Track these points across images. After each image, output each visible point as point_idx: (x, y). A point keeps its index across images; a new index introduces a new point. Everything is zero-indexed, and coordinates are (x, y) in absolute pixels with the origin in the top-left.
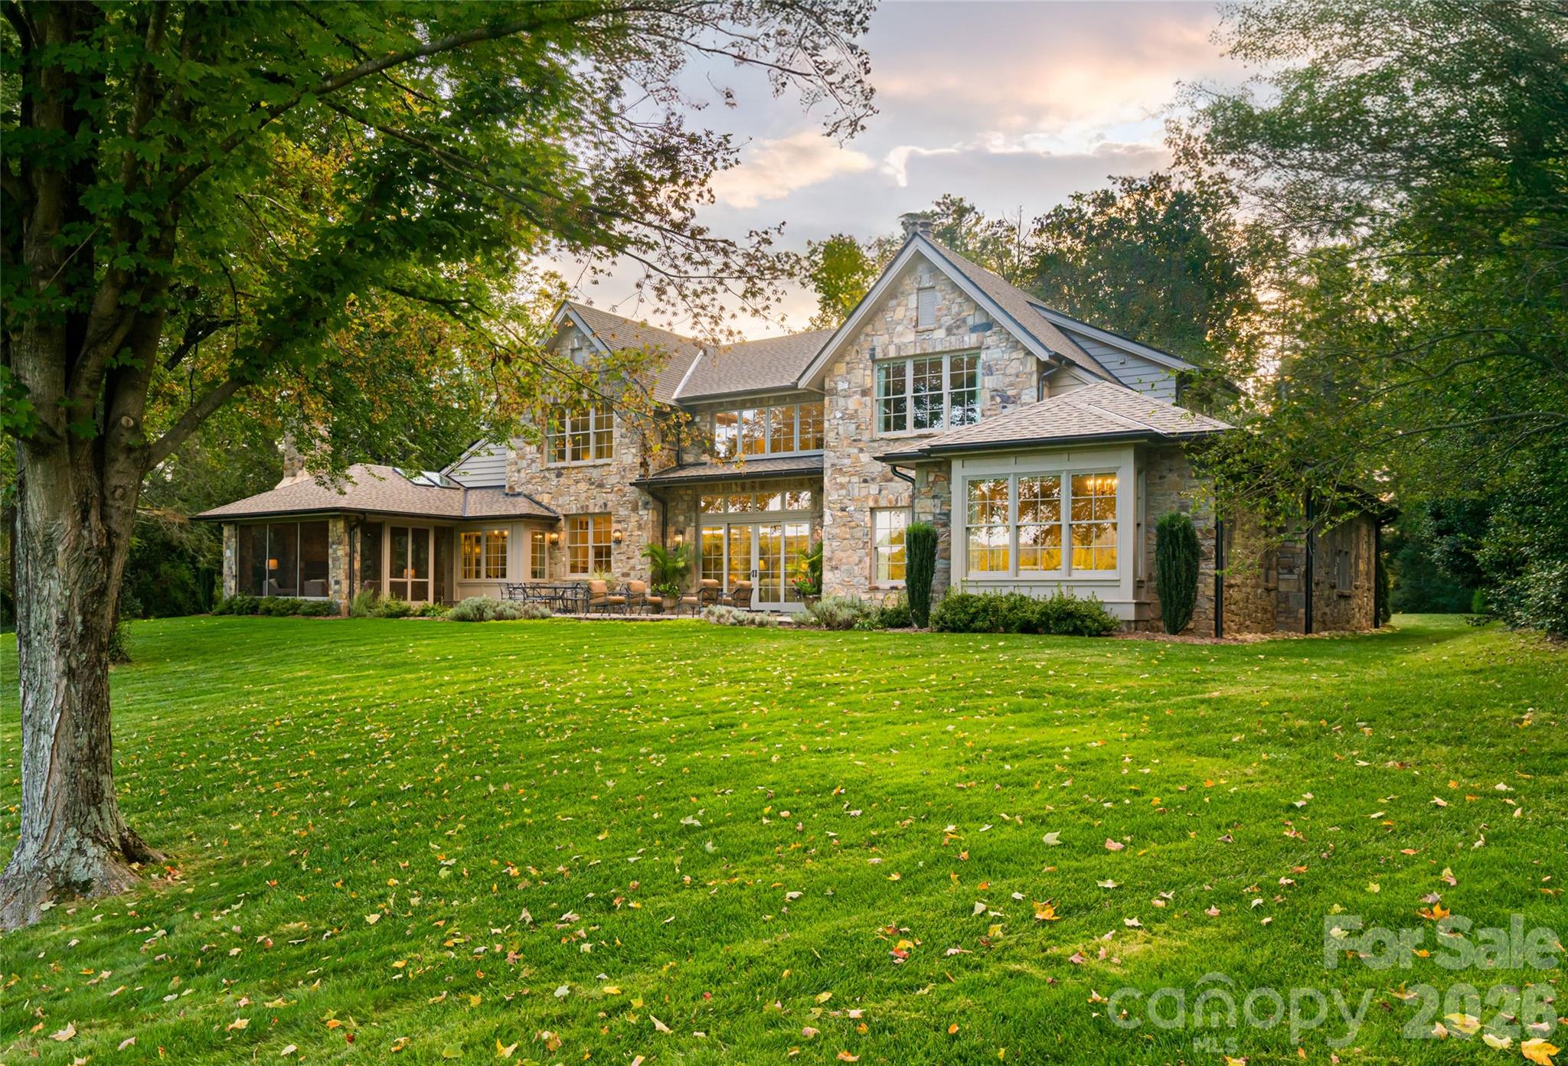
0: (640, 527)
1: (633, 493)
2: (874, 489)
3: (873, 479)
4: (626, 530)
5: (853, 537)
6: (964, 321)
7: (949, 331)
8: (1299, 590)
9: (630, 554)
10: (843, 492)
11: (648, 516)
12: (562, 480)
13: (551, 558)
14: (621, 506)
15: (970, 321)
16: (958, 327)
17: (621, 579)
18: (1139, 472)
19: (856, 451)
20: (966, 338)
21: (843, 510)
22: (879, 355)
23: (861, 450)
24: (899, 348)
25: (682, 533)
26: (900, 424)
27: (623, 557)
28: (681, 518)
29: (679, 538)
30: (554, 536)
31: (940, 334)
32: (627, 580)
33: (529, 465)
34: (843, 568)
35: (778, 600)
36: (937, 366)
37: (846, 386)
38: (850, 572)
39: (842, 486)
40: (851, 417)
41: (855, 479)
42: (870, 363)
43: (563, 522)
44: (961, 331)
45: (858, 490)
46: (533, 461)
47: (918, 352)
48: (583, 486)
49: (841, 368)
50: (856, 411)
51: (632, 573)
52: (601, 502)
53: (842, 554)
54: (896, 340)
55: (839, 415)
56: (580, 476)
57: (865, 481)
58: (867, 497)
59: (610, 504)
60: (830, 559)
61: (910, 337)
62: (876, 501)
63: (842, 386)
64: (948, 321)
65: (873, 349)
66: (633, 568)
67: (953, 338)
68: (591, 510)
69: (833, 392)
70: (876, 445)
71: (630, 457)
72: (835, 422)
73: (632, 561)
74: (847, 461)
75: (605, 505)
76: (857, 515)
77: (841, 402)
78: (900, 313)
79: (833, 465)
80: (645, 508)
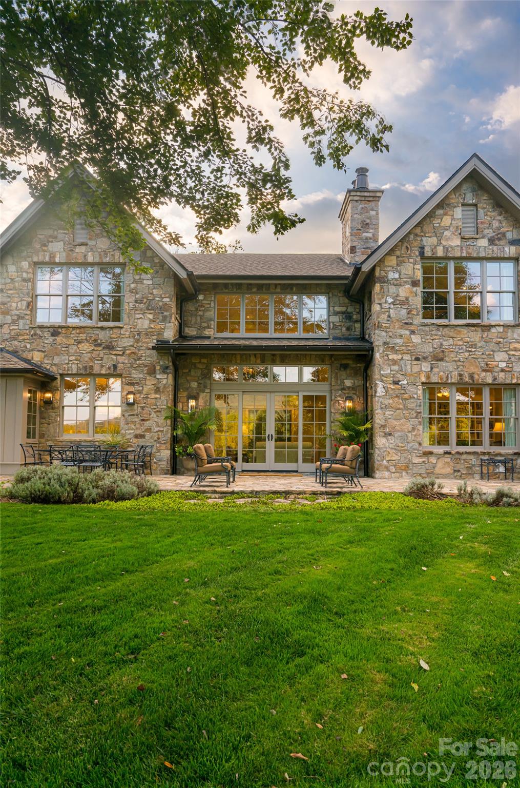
0: (157, 390)
1: (150, 357)
2: (426, 367)
3: (425, 358)
4: (140, 392)
5: (406, 408)
6: (504, 235)
7: (492, 241)
9: (146, 416)
10: (396, 368)
11: (166, 380)
12: (59, 339)
13: (42, 418)
14: (135, 369)
15: (509, 236)
16: (499, 239)
17: (135, 440)
19: (408, 332)
20: (507, 249)
21: (396, 383)
22: (428, 253)
23: (413, 332)
24: (446, 249)
25: (196, 398)
27: (137, 419)
28: (194, 385)
29: (192, 403)
30: (48, 395)
31: (483, 242)
32: (141, 442)
33: (14, 322)
34: (397, 434)
35: (296, 461)
37: (397, 276)
38: (403, 438)
39: (395, 362)
40: (402, 303)
41: (407, 357)
42: (418, 259)
43: (59, 381)
44: (502, 242)
45: (409, 366)
46: (20, 317)
47: (464, 255)
48: (86, 347)
49: (392, 260)
50: (407, 299)
51: (148, 435)
52: (110, 364)
53: (395, 423)
54: (444, 243)
55: (390, 300)
56: (83, 336)
57: (417, 359)
58: (419, 373)
59: (120, 366)
60: (383, 427)
61: (457, 242)
62: (428, 377)
63: (392, 275)
64: (489, 233)
65: (423, 248)
66: (149, 430)
67: (495, 248)
68: (97, 370)
69: (384, 280)
70: (427, 329)
71: (147, 322)
72: (387, 306)
73: (147, 424)
74: (398, 341)
75: (115, 367)
76: (411, 389)
77: (392, 289)
78: (446, 221)
79: (385, 343)
80: (164, 372)
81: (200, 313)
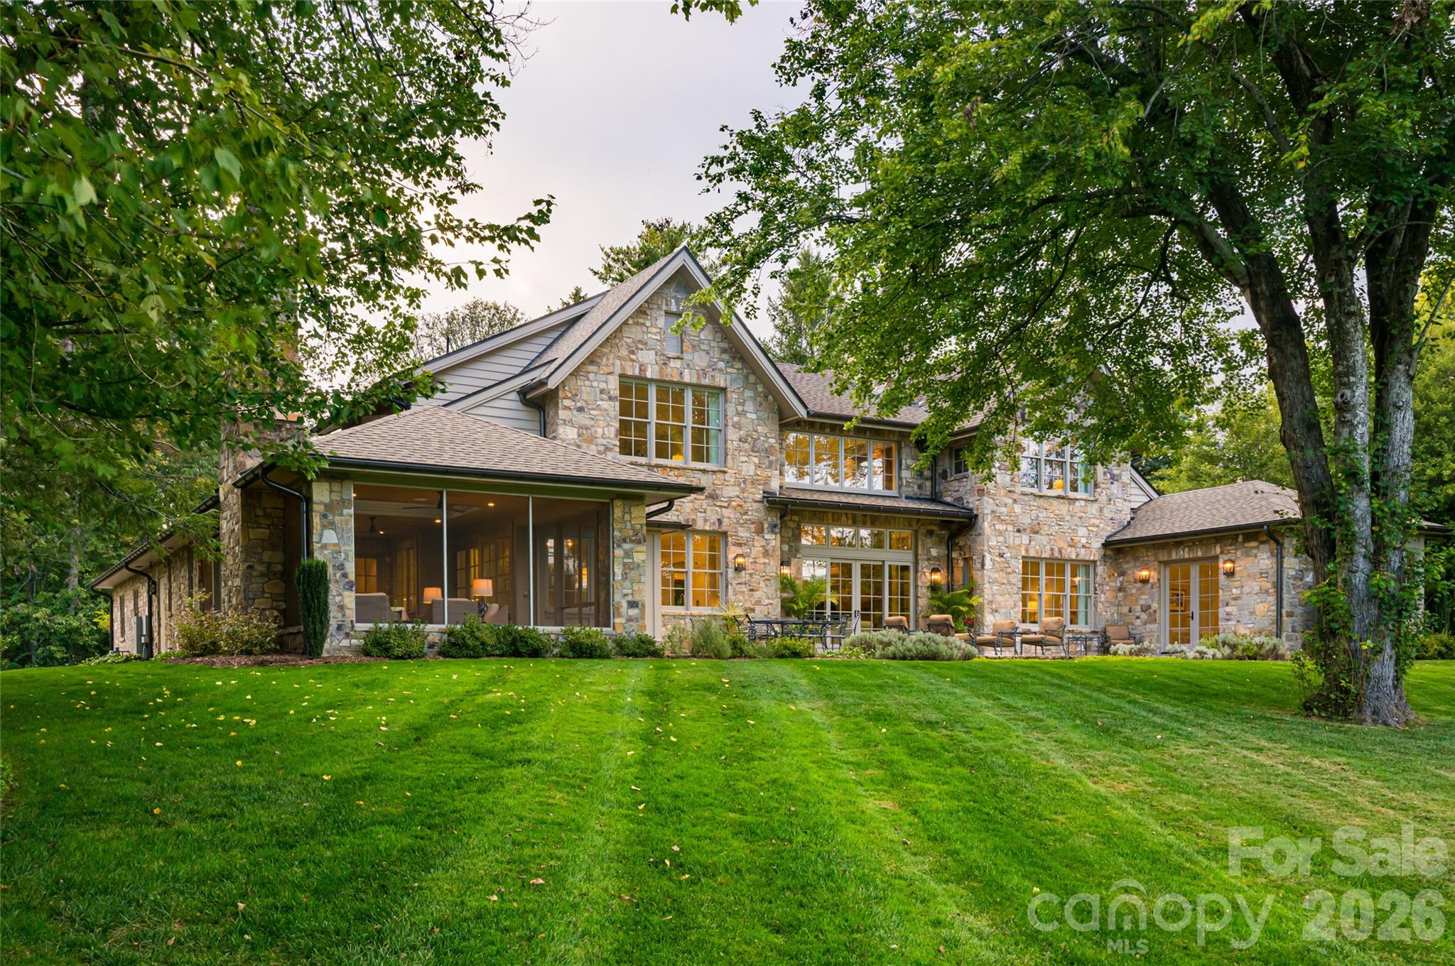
0: (766, 554)
1: (757, 511)
2: (1025, 539)
3: (1024, 530)
4: (748, 556)
5: (1010, 583)
9: (754, 585)
10: (1001, 539)
11: (775, 541)
14: (742, 525)
19: (1011, 501)
21: (1001, 556)
23: (1015, 501)
25: (789, 564)
27: (744, 589)
28: (787, 548)
29: (787, 570)
34: (1002, 611)
39: (1000, 533)
41: (1010, 528)
45: (1012, 538)
51: (758, 609)
52: (714, 518)
53: (1000, 598)
57: (1019, 531)
58: (1020, 546)
59: (725, 521)
60: (991, 602)
62: (1027, 551)
66: (758, 602)
70: (1026, 498)
71: (752, 467)
73: (757, 594)
74: (1004, 510)
75: (720, 521)
76: (1013, 562)
79: (993, 512)
80: (772, 532)
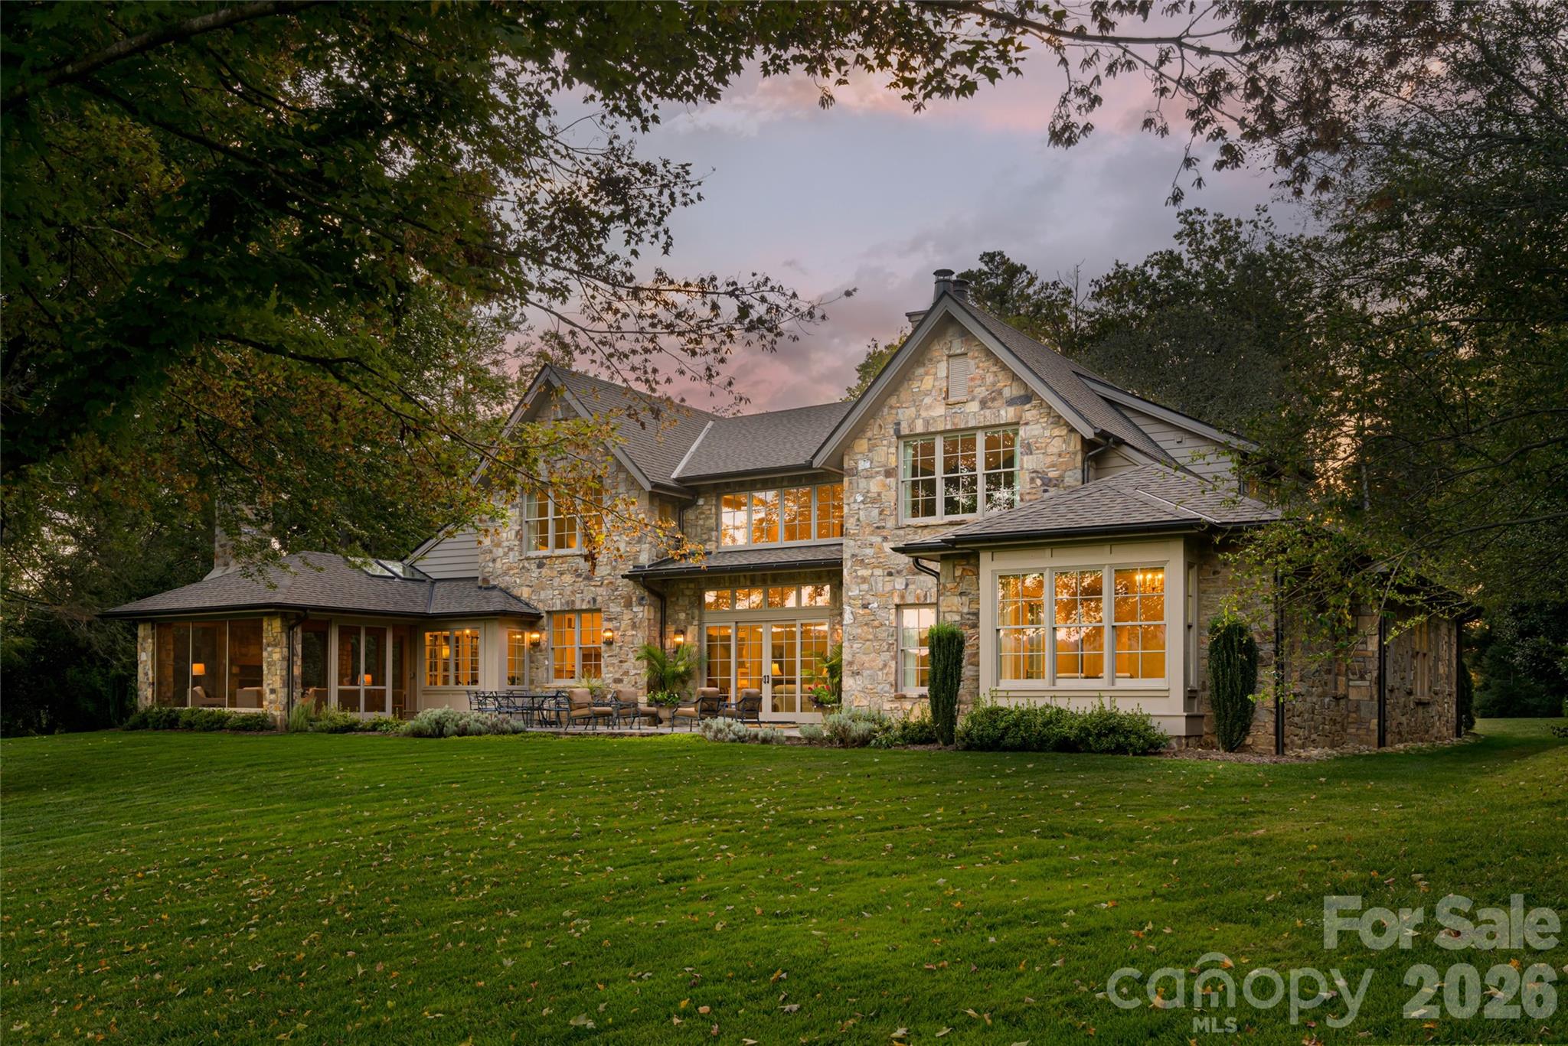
0: (634, 626)
1: (626, 587)
2: (899, 583)
3: (899, 572)
4: (618, 629)
5: (876, 638)
6: (1000, 393)
7: (984, 404)
8: (1372, 698)
9: (623, 657)
10: (865, 587)
11: (643, 613)
12: (545, 571)
13: (532, 662)
14: (613, 602)
15: (1007, 393)
16: (993, 399)
17: (613, 686)
18: (1189, 566)
19: (879, 539)
20: (1003, 412)
21: (865, 606)
22: (905, 431)
23: (885, 539)
24: (927, 422)
25: (683, 632)
26: (930, 510)
27: (615, 661)
28: (682, 617)
29: (680, 639)
30: (535, 636)
31: (974, 407)
32: (619, 687)
33: (506, 554)
34: (866, 673)
35: (793, 710)
36: (971, 443)
37: (867, 465)
38: (872, 678)
39: (864, 580)
40: (874, 501)
41: (878, 572)
42: (894, 439)
43: (545, 620)
44: (996, 404)
45: (882, 584)
46: (511, 549)
47: (949, 427)
48: (568, 578)
49: (862, 445)
50: (879, 495)
51: (626, 679)
52: (589, 597)
53: (865, 658)
54: (924, 414)
55: (860, 498)
56: (565, 566)
57: (890, 574)
58: (891, 593)
59: (599, 599)
60: (851, 663)
61: (940, 410)
62: (902, 597)
63: (863, 465)
64: (981, 392)
65: (898, 424)
66: (626, 673)
67: (988, 412)
68: (578, 606)
69: (854, 472)
70: (901, 532)
71: (624, 545)
72: (856, 506)
73: (625, 665)
74: (869, 551)
75: (594, 600)
76: (882, 613)
77: (863, 483)
78: (928, 383)
79: (853, 556)
80: (640, 604)
81: (701, 522)
